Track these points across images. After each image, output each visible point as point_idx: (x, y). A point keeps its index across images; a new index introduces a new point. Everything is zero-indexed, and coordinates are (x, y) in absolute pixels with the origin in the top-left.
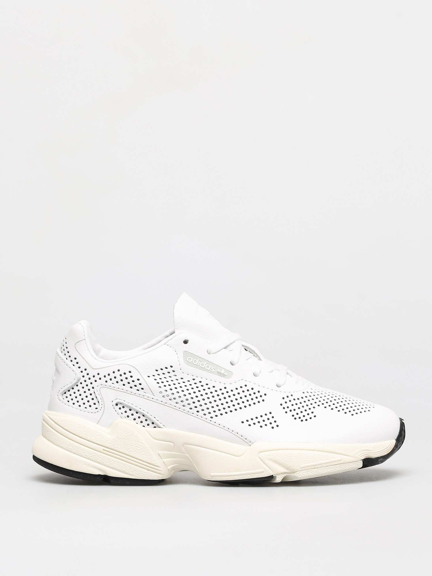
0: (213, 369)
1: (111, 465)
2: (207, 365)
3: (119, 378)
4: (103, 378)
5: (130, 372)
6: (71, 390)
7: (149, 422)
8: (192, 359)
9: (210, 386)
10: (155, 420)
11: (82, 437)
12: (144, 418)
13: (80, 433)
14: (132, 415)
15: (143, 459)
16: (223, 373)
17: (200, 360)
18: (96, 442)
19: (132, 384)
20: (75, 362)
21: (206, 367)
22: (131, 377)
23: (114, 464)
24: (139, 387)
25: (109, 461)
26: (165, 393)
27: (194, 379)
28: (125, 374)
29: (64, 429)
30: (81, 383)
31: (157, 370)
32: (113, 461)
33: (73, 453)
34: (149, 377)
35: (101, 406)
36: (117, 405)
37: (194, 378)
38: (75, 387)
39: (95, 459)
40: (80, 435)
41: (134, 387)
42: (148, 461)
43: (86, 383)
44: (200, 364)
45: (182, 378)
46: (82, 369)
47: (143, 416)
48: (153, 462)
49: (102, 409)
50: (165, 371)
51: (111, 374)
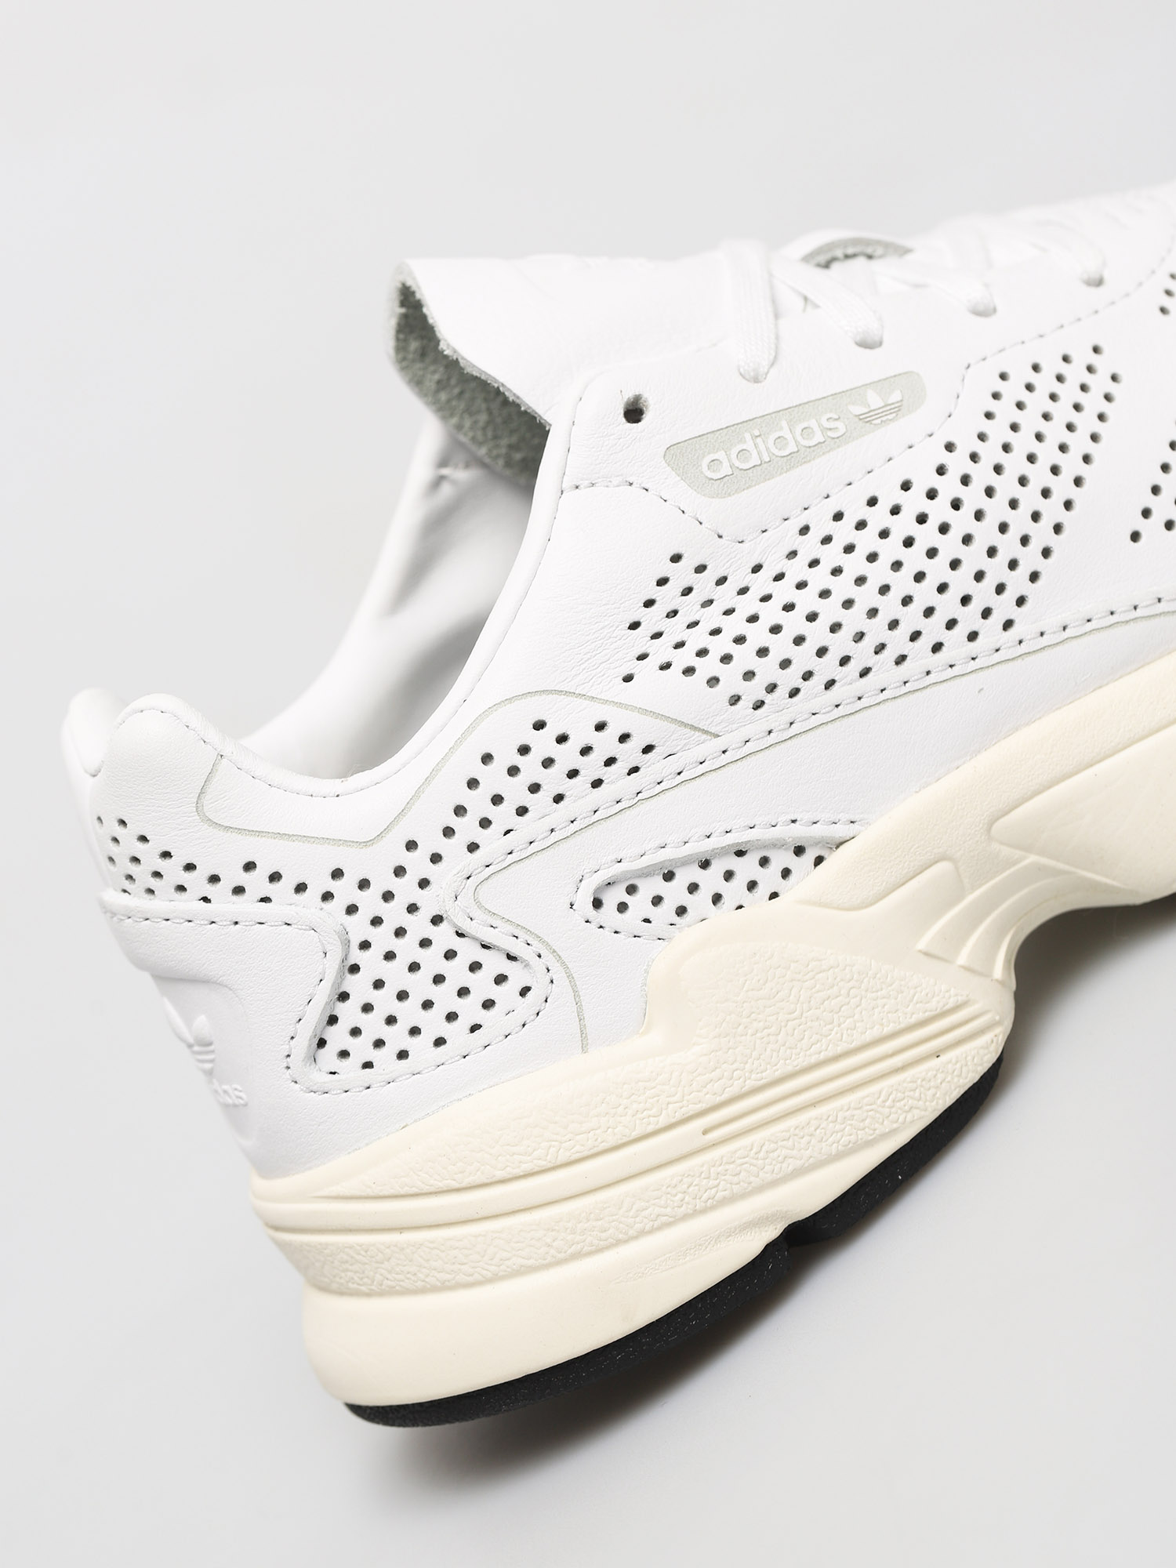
0: (832, 425)
1: (784, 1165)
2: (798, 430)
3: (515, 791)
4: (442, 845)
5: (539, 725)
6: (341, 1009)
7: (782, 859)
8: (720, 455)
9: (890, 495)
10: (798, 833)
11: (572, 1158)
12: (750, 862)
13: (552, 1150)
14: (693, 888)
15: (887, 1030)
16: (883, 404)
17: (757, 433)
18: (650, 1129)
19: (592, 767)
20: (256, 883)
21: (799, 438)
22: (562, 739)
23: (795, 1152)
24: (629, 754)
25: (765, 1159)
26: (753, 691)
27: (805, 530)
28: (524, 750)
29: (458, 1190)
30: (365, 945)
31: (635, 626)
32: (780, 1143)
33: (590, 1254)
34: (628, 679)
35: (538, 965)
36: (597, 904)
37: (802, 525)
38: (352, 983)
39: (705, 1196)
40: (563, 1157)
41: (607, 773)
42: (913, 1020)
43: (388, 928)
44: (767, 449)
45: (757, 569)
46: (320, 882)
47: (740, 853)
48: (935, 1005)
49: (557, 973)
50: (667, 597)
51: (467, 797)
